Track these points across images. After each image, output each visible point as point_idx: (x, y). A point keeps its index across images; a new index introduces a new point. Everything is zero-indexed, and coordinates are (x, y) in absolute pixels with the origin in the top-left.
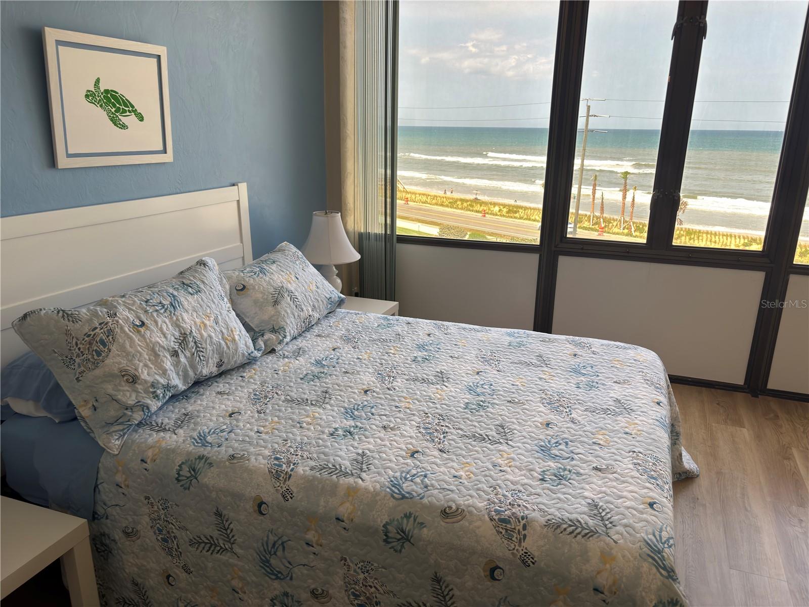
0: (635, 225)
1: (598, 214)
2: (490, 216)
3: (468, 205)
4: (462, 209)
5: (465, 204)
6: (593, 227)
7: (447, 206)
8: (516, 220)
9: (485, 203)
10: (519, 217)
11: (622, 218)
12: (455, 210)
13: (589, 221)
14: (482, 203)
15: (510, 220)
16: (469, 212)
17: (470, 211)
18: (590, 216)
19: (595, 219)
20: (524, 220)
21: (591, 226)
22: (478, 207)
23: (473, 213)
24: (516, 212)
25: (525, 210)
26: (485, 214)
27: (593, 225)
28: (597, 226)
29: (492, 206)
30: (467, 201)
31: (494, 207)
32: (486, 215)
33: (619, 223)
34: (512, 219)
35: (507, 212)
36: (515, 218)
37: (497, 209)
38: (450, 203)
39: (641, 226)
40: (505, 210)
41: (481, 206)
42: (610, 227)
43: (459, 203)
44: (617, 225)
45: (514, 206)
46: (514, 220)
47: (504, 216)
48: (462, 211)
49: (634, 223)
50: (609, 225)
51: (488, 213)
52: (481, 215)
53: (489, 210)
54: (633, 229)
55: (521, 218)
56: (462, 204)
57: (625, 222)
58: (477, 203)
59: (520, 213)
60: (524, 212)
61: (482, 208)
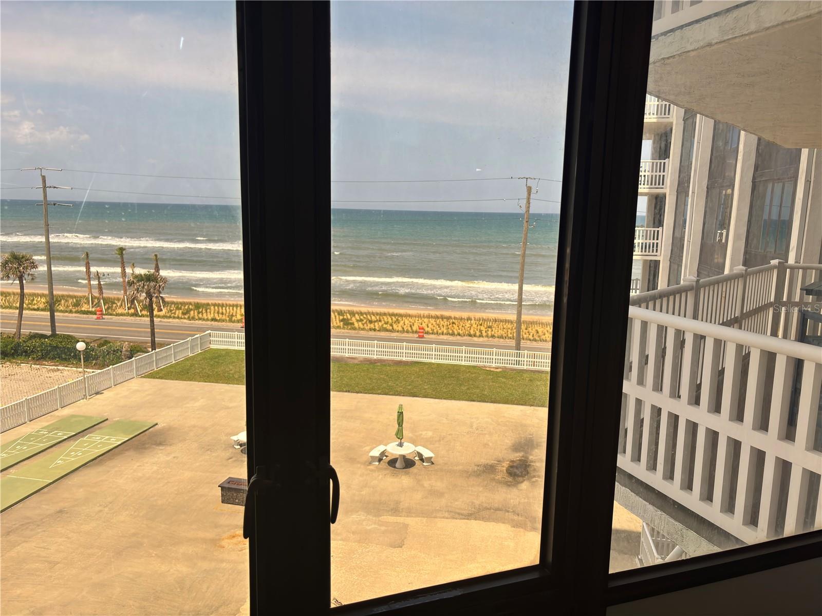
1: (96, 294)
6: (93, 309)
13: (89, 304)
18: (88, 297)
19: (94, 300)
21: (91, 309)
27: (93, 307)
33: (123, 303)
50: (112, 307)
54: (139, 309)
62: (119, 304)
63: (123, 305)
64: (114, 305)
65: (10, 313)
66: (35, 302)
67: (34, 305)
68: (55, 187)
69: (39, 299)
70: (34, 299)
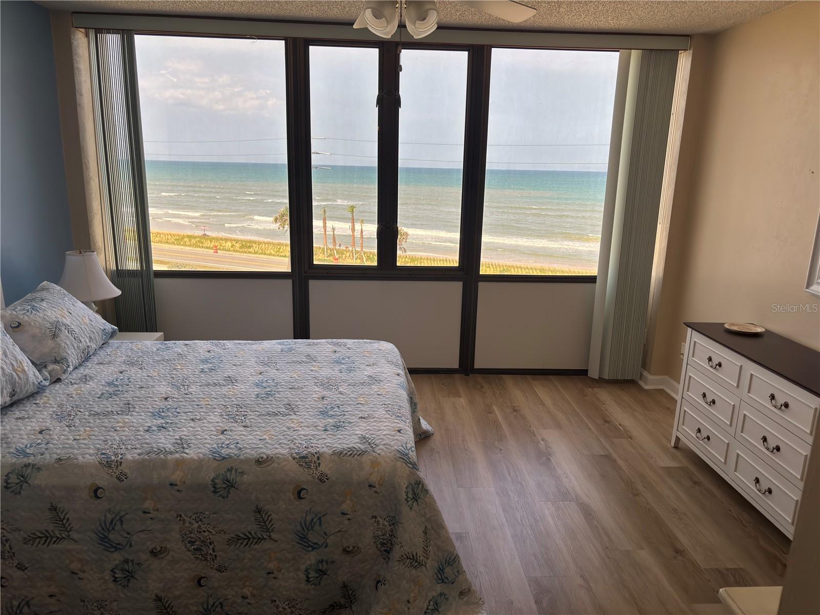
0: (366, 255)
1: (331, 246)
2: (222, 252)
3: (196, 242)
4: (190, 246)
5: (193, 241)
6: (328, 258)
7: (173, 243)
8: (251, 255)
9: (217, 239)
10: (253, 252)
11: (354, 249)
12: (182, 247)
13: (324, 254)
14: (212, 239)
15: (245, 256)
16: (199, 249)
17: (200, 247)
18: (324, 249)
19: (329, 251)
20: (259, 254)
21: (326, 258)
22: (208, 244)
23: (203, 249)
24: (250, 247)
25: (259, 244)
26: (217, 249)
27: (327, 257)
28: (332, 257)
29: (224, 242)
30: (195, 237)
31: (226, 243)
32: (218, 252)
33: (351, 254)
34: (246, 254)
35: (241, 248)
36: (250, 253)
37: (229, 244)
38: (176, 240)
39: (371, 256)
40: (238, 245)
41: (211, 241)
42: (344, 258)
43: (186, 239)
44: (350, 256)
45: (247, 241)
46: (249, 255)
47: (238, 251)
48: (191, 248)
49: (365, 253)
50: (342, 257)
51: (220, 249)
52: (213, 251)
53: (220, 245)
54: (364, 260)
55: (255, 253)
56: (190, 241)
57: (357, 252)
58: (206, 240)
59: (254, 247)
60: (258, 246)
61: (213, 243)
62: (348, 255)
63: (351, 256)
64: (344, 256)
65: (266, 258)
66: (281, 250)
67: (281, 252)
68: (317, 153)
69: (285, 248)
70: (280, 249)
